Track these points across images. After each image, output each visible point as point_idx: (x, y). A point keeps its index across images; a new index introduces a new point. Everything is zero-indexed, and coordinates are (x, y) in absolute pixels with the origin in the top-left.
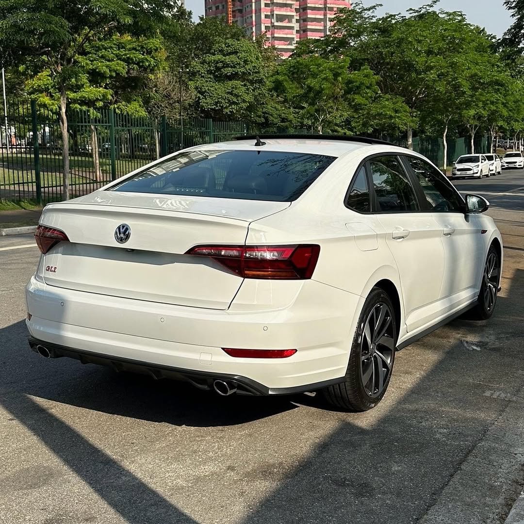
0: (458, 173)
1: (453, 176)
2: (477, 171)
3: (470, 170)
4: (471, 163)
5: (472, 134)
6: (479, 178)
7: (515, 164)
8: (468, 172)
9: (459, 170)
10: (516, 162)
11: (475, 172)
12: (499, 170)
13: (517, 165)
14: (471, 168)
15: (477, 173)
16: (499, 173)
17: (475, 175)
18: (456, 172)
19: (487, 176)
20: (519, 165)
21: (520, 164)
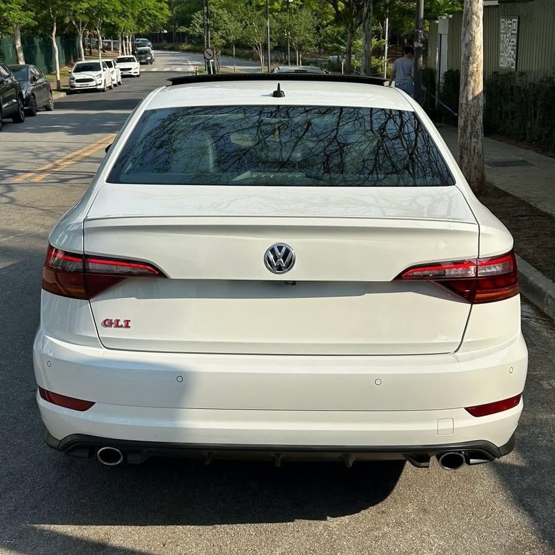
0: (78, 85)
1: (72, 89)
2: (100, 82)
3: (91, 80)
4: (91, 72)
5: (80, 33)
6: (103, 90)
7: (130, 71)
8: (91, 84)
9: (78, 81)
10: (130, 69)
11: (98, 83)
12: (120, 79)
13: (132, 72)
14: (93, 78)
15: (100, 84)
16: (119, 83)
17: (99, 87)
18: (75, 83)
19: (110, 88)
20: (134, 73)
21: (136, 71)
